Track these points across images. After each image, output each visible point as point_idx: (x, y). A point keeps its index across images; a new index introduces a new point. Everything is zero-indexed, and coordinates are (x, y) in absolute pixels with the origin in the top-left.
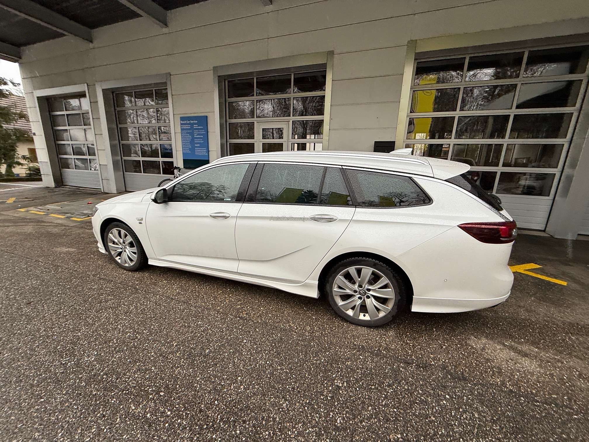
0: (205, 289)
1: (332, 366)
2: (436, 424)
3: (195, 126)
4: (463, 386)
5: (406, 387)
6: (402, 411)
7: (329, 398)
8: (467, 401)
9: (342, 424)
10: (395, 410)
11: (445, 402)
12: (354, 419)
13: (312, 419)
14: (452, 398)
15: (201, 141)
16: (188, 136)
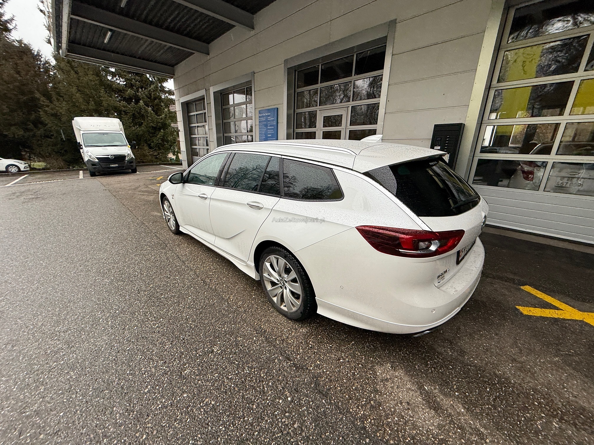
0: (203, 255)
1: (225, 335)
2: (252, 411)
3: (269, 118)
4: (315, 399)
5: (262, 375)
6: (236, 389)
7: (198, 355)
8: (304, 411)
9: (186, 375)
10: (233, 385)
11: (281, 401)
12: (197, 375)
13: (172, 362)
14: (292, 401)
15: (272, 131)
16: (263, 127)
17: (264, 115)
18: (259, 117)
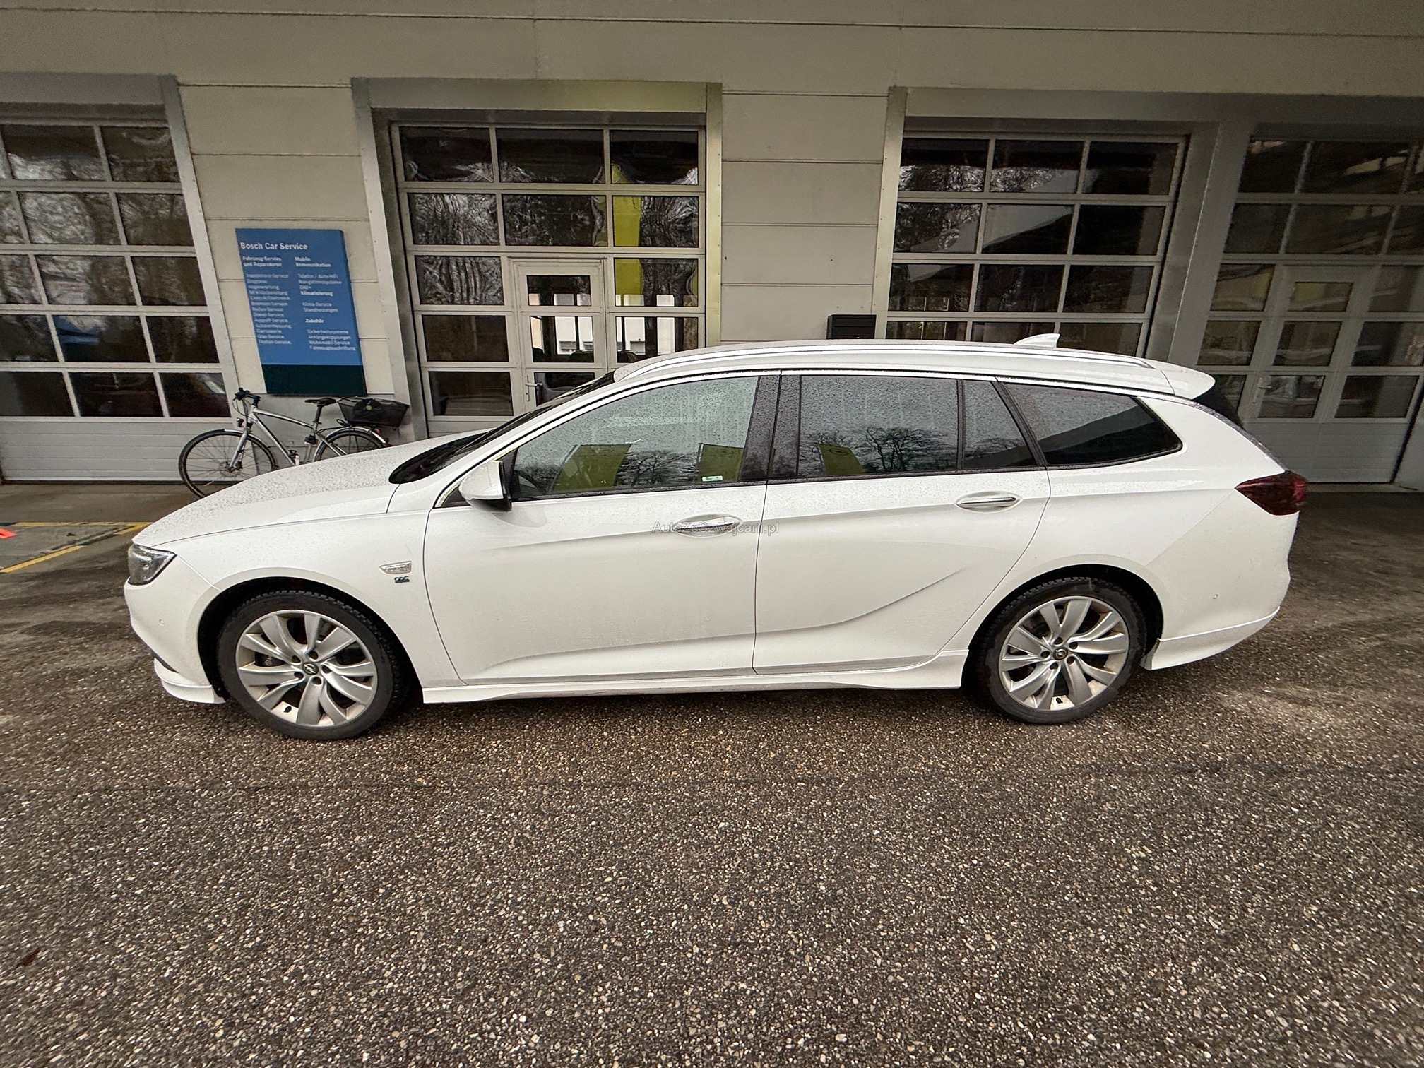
1: (1089, 823)
2: (1330, 863)
3: (301, 262)
4: (1292, 783)
5: (1231, 817)
6: (1271, 863)
7: (1154, 889)
8: (1322, 806)
9: (1226, 929)
10: (1262, 865)
11: (1301, 821)
12: (1230, 909)
13: (1173, 942)
15: (329, 308)
16: (275, 290)
17: (274, 247)
18: (243, 253)
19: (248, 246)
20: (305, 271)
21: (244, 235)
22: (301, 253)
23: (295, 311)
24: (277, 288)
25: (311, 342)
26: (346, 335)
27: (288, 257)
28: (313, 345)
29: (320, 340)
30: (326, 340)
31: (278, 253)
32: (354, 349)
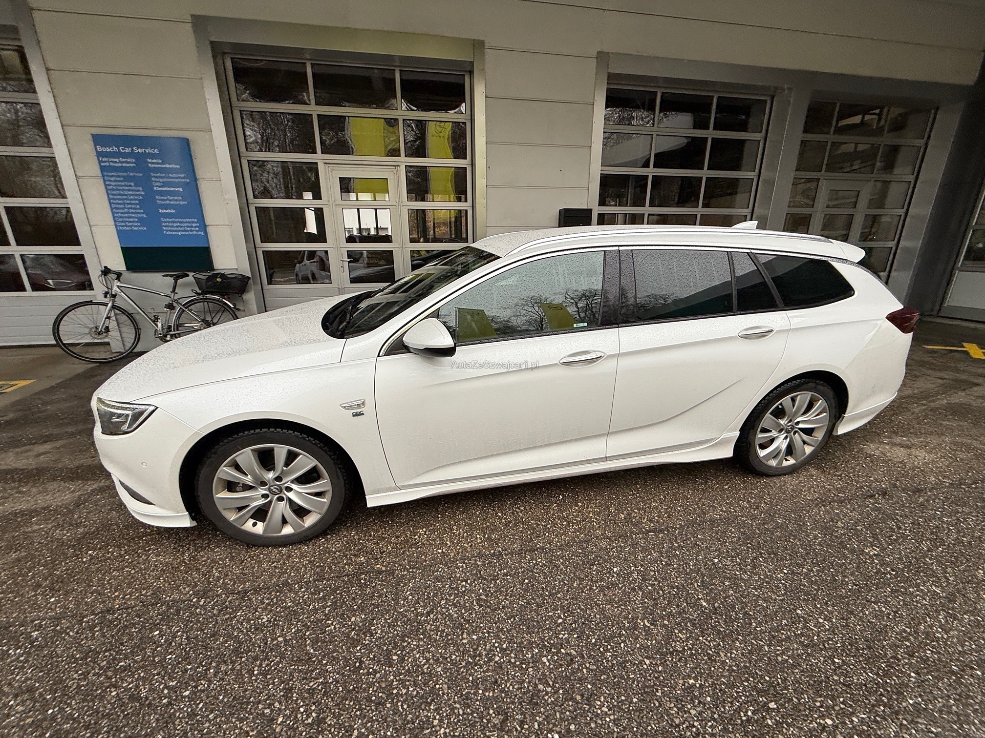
3: (153, 163)
15: (180, 200)
16: (130, 186)
17: (127, 150)
18: (99, 154)
19: (104, 149)
20: (157, 170)
21: (98, 140)
22: (153, 156)
23: (149, 202)
24: (133, 184)
25: (164, 228)
26: (195, 222)
27: (140, 159)
28: (167, 231)
29: (172, 226)
30: (177, 227)
31: (132, 155)
32: (202, 233)
